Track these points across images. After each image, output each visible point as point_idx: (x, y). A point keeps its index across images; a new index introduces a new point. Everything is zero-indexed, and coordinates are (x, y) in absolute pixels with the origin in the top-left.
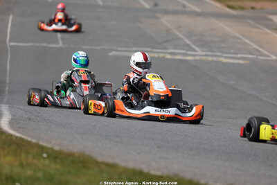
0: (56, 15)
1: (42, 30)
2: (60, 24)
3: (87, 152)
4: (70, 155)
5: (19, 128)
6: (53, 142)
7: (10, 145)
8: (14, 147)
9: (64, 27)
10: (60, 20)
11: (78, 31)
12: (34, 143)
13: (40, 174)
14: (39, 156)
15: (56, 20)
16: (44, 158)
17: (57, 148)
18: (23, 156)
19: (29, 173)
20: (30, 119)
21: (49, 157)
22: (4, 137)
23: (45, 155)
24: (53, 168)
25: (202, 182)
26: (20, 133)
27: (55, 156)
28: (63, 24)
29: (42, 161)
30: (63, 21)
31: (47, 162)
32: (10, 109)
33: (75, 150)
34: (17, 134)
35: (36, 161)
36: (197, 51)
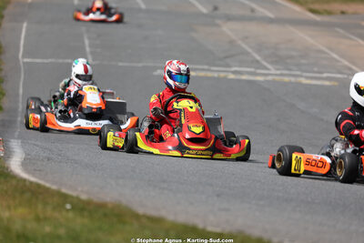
0: (94, 3)
1: (77, 19)
2: (98, 13)
3: (124, 202)
4: (101, 206)
5: (35, 170)
6: (80, 189)
7: (23, 192)
8: (27, 195)
9: (103, 17)
10: (98, 9)
11: (119, 21)
12: (53, 191)
13: (62, 231)
14: (60, 207)
15: (94, 9)
16: (68, 210)
17: (84, 197)
18: (40, 206)
19: (48, 229)
20: (48, 160)
21: (73, 208)
22: (14, 182)
23: (68, 206)
24: (79, 222)
25: (275, 240)
26: (36, 177)
27: (82, 207)
28: (102, 13)
29: (64, 213)
30: (102, 10)
31: (71, 215)
32: (23, 146)
33: (108, 199)
34: (33, 179)
35: (56, 214)
36: (269, 70)
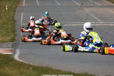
4: (42, 68)
5: (22, 58)
6: (36, 63)
7: (17, 65)
12: (27, 64)
18: (22, 69)
20: (27, 55)
22: (15, 62)
23: (31, 68)
25: (97, 75)
34: (21, 61)
35: (27, 71)
36: (99, 22)
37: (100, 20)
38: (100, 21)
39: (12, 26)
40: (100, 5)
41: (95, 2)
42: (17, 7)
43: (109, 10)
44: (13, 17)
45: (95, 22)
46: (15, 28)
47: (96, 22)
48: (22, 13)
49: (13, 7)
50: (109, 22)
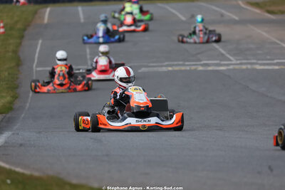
36: (231, 60)
37: (234, 55)
38: (231, 58)
39: (9, 74)
40: (237, 18)
41: (223, 11)
42: (28, 26)
43: (259, 31)
44: (15, 52)
45: (218, 62)
46: (17, 78)
47: (221, 60)
48: (40, 41)
49: (19, 26)
50: (255, 61)
